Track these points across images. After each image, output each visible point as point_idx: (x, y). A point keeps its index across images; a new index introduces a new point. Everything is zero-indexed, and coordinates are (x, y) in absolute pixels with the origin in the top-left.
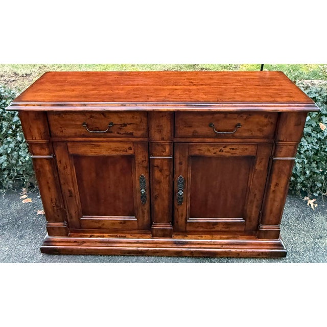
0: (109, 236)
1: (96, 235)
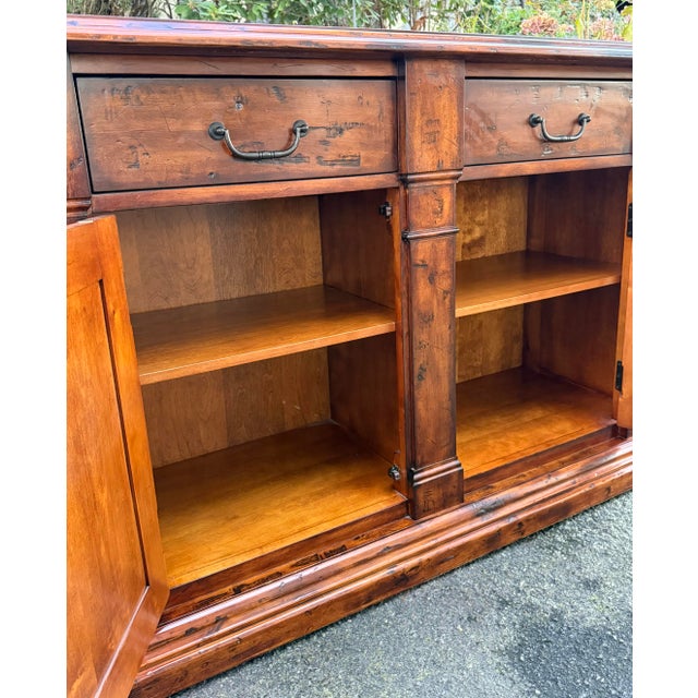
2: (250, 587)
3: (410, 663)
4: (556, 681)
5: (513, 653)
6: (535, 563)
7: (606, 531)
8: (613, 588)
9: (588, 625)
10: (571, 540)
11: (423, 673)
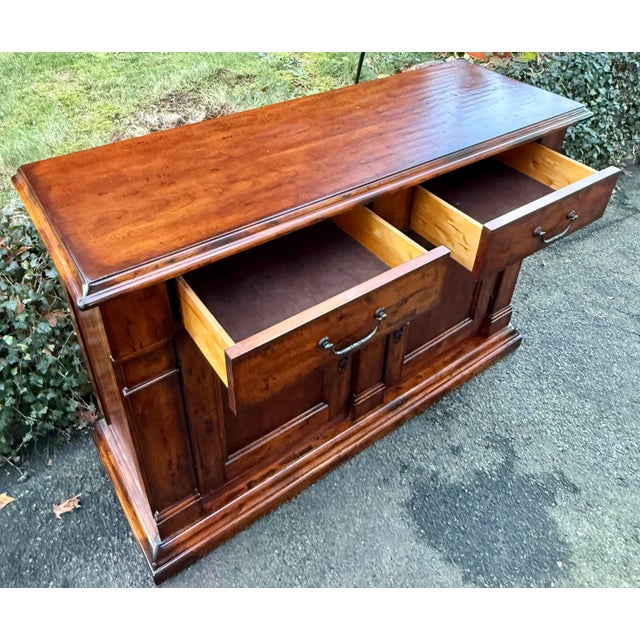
0: (281, 464)
1: (256, 477)
2: (256, 482)
3: (351, 515)
4: (432, 523)
5: (409, 505)
6: (423, 434)
7: (467, 405)
8: (468, 452)
9: (452, 482)
10: (445, 413)
11: (359, 521)
